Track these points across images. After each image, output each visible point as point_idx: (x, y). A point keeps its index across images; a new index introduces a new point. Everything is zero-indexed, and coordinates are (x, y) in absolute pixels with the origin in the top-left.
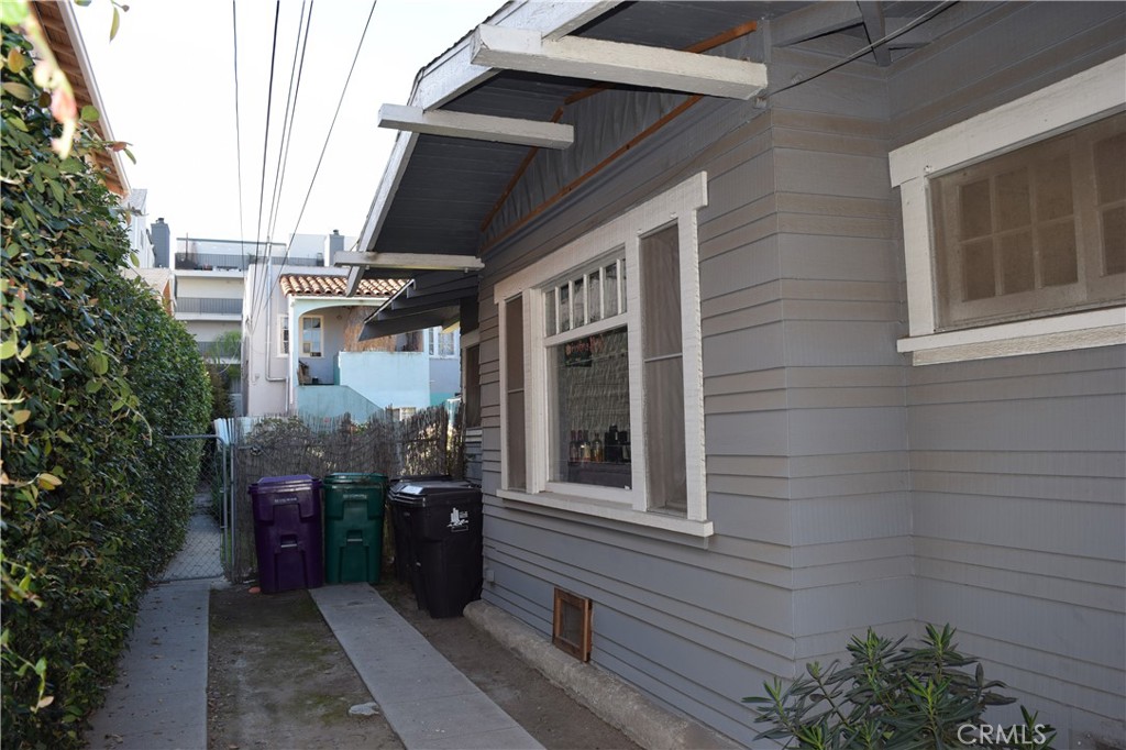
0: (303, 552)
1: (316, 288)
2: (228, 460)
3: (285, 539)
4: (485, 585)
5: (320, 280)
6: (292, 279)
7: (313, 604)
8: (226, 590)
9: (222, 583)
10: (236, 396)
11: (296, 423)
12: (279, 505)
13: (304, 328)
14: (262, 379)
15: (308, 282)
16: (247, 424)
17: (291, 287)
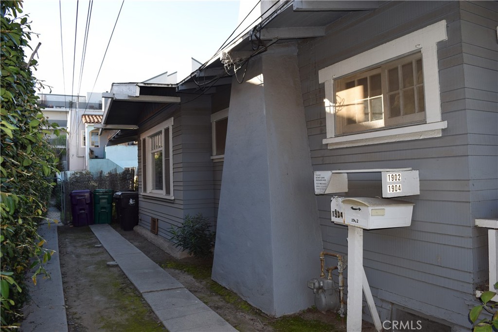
0: (87, 214)
1: (96, 120)
2: (63, 187)
3: (81, 210)
4: (139, 221)
5: (98, 117)
6: (87, 117)
7: (89, 228)
8: (62, 226)
9: (61, 224)
10: (65, 162)
11: (88, 173)
12: (79, 199)
13: (92, 136)
14: (75, 156)
15: (93, 118)
16: (69, 173)
17: (86, 120)
